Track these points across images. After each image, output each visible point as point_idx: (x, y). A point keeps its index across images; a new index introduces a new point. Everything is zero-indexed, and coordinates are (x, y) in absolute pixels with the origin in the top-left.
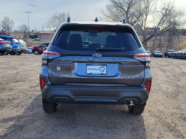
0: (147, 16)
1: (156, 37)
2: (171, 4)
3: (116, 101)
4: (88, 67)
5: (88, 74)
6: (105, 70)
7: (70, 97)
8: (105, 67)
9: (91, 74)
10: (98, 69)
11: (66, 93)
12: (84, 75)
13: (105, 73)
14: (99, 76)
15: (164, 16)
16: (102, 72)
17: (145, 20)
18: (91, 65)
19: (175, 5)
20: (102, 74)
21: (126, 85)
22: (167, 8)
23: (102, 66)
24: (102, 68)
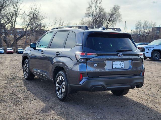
0: (16, 18)
1: (27, 37)
2: (37, 9)
3: (130, 86)
4: (114, 63)
5: (114, 68)
6: (123, 65)
7: (104, 86)
8: (123, 63)
9: (116, 68)
10: (119, 64)
11: (101, 83)
12: (111, 69)
13: (123, 67)
14: (120, 69)
15: (32, 19)
16: (122, 67)
17: (15, 22)
18: (115, 62)
19: (40, 10)
20: (122, 68)
21: (133, 75)
22: (34, 12)
23: (122, 62)
24: (122, 64)
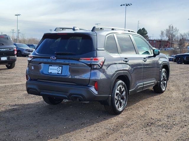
3: (66, 96)
4: (50, 67)
5: (49, 73)
8: (61, 68)
9: (51, 73)
10: (56, 69)
13: (60, 72)
14: (56, 75)
16: (58, 72)
18: (52, 66)
21: (76, 84)
23: (59, 67)
24: (59, 69)
